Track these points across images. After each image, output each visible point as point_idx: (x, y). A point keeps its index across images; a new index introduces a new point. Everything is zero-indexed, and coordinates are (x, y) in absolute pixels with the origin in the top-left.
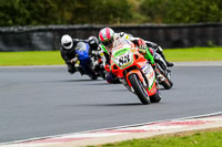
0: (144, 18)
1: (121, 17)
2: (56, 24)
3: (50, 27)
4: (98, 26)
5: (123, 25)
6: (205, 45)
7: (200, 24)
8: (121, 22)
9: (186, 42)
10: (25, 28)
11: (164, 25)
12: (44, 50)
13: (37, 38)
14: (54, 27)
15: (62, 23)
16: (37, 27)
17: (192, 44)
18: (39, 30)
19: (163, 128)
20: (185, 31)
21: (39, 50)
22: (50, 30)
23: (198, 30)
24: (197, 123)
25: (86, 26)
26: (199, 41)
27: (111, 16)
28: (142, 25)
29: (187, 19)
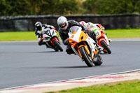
0: (85, 10)
1: (71, 10)
2: (30, 14)
3: (26, 16)
4: (57, 16)
5: (72, 15)
6: (124, 28)
7: (121, 14)
8: (71, 13)
9: (112, 26)
10: (11, 17)
11: (98, 15)
12: (23, 31)
13: (18, 24)
14: (29, 17)
15: (34, 14)
16: (18, 17)
17: (116, 27)
18: (20, 19)
19: (97, 80)
20: (111, 19)
21: (19, 31)
22: (27, 19)
23: (119, 18)
24: (119, 77)
25: (49, 16)
26: (120, 25)
27: (65, 10)
28: (84, 15)
29: (113, 11)
